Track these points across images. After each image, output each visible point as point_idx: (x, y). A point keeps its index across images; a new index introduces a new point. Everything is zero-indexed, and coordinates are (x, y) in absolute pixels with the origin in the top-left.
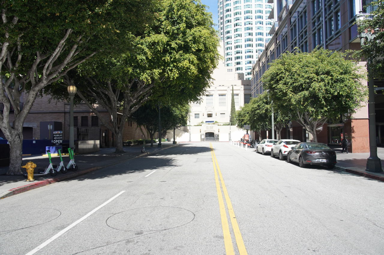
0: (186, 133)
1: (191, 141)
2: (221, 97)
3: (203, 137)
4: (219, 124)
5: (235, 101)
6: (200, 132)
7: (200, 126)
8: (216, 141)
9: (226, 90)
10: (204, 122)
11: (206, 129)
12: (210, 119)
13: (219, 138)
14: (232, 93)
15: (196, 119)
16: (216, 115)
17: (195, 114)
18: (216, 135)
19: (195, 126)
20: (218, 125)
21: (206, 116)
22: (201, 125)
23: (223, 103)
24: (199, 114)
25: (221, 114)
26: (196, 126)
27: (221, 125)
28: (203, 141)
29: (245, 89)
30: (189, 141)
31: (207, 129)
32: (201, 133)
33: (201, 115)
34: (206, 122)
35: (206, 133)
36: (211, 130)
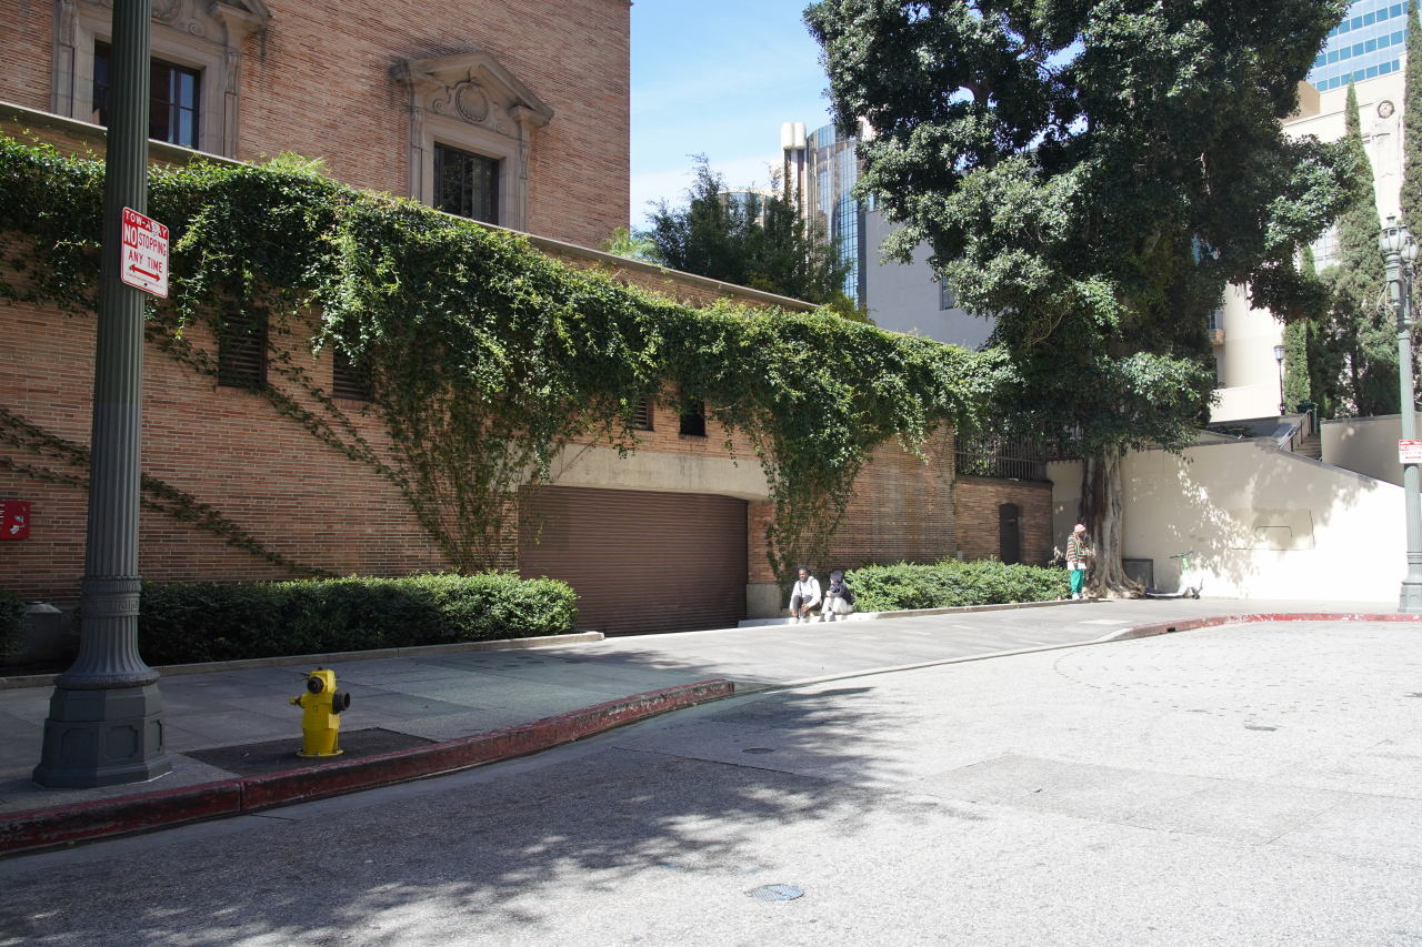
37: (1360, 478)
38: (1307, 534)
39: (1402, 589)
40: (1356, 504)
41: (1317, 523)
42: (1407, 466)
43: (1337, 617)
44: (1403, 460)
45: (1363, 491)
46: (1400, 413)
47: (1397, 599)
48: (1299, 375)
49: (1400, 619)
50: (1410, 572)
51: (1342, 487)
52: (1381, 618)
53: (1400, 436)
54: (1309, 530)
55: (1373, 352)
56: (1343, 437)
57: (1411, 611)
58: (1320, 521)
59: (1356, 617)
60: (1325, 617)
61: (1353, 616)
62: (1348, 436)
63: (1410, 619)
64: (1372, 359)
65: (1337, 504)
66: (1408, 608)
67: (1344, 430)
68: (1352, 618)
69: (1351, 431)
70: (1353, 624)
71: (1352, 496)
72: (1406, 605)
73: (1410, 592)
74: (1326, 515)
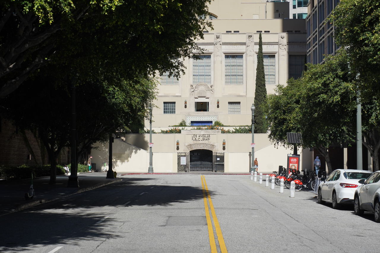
0: (142, 152)
1: (155, 171)
2: (231, 61)
3: (184, 161)
4: (226, 129)
5: (265, 71)
6: (178, 148)
7: (177, 134)
8: (218, 172)
9: (244, 44)
10: (188, 123)
11: (192, 142)
12: (202, 116)
13: (223, 165)
14: (258, 51)
15: (168, 115)
16: (218, 107)
17: (165, 103)
18: (217, 157)
19: (163, 132)
20: (223, 132)
21: (192, 107)
22: (180, 132)
23: (234, 77)
24: (174, 103)
25: (230, 103)
26: (167, 132)
27: (229, 132)
28: (184, 172)
29: (290, 43)
30: (147, 171)
31: (195, 142)
32: (179, 151)
33: (179, 107)
34: (192, 122)
35: (190, 151)
36: (205, 145)
38: (127, 159)
44: (149, 146)
50: (150, 166)
52: (146, 174)
59: (143, 174)
72: (149, 172)
73: (149, 169)
74: (131, 156)
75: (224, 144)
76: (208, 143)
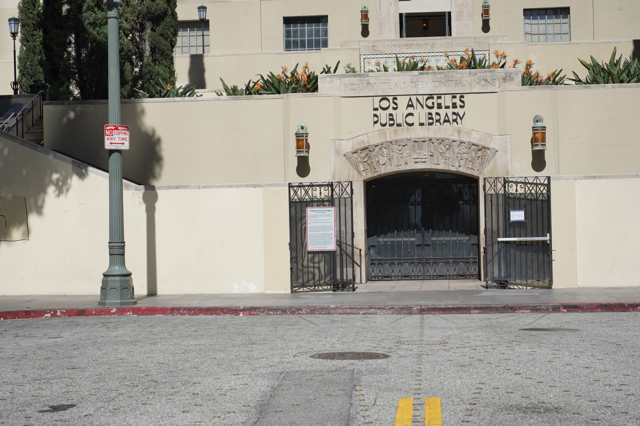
3: (325, 231)
17: (288, 21)
19: (231, 90)
22: (310, 85)
24: (322, 20)
25: (529, 13)
26: (248, 90)
27: (554, 80)
28: (326, 297)
36: (443, 148)
37: (73, 164)
38: (21, 224)
39: (103, 281)
40: (68, 190)
41: (31, 211)
42: (112, 152)
43: (39, 313)
44: (108, 146)
45: (75, 178)
46: (107, 98)
47: (98, 292)
48: (34, 53)
49: (99, 313)
50: (112, 263)
51: (57, 172)
52: (82, 313)
53: (106, 121)
54: (22, 220)
55: (95, 33)
56: (65, 120)
57: (110, 304)
58: (34, 209)
59: (58, 313)
60: (27, 314)
61: (56, 312)
62: (69, 120)
63: (108, 312)
64: (95, 40)
65: (51, 190)
66: (107, 301)
67: (66, 113)
68: (54, 315)
69: (72, 115)
70: (55, 321)
71: (65, 182)
72: (106, 299)
73: (110, 285)
74: (40, 202)
75: (538, 136)
76: (456, 138)
